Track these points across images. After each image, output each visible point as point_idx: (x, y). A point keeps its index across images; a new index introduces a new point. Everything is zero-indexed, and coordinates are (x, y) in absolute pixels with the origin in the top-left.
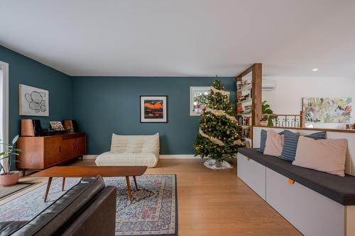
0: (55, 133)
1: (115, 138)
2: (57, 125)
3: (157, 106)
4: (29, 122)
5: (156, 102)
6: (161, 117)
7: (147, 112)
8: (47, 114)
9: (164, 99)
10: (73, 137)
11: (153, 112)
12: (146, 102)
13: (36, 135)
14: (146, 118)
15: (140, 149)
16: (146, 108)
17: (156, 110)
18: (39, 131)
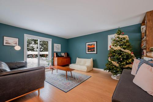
0: (62, 56)
1: (78, 59)
2: (63, 54)
3: (92, 46)
4: (55, 53)
5: (92, 44)
6: (94, 51)
7: (88, 49)
8: (60, 51)
9: (95, 43)
10: (66, 58)
11: (91, 49)
12: (88, 45)
13: (56, 57)
14: (88, 51)
15: (85, 64)
16: (88, 48)
17: (92, 48)
18: (57, 56)
